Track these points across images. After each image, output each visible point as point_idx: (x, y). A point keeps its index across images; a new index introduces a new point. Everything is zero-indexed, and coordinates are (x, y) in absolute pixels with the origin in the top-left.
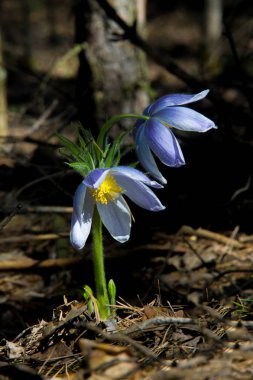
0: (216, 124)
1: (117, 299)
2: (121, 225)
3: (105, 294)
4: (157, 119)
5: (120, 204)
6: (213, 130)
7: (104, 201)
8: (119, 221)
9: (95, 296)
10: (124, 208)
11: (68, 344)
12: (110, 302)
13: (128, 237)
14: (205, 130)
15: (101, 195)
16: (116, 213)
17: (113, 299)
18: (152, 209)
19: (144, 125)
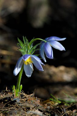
0: (65, 49)
1: (22, 91)
2: (29, 72)
3: (19, 89)
4: (48, 43)
5: (31, 66)
6: (64, 51)
7: (26, 64)
8: (29, 71)
9: (16, 89)
10: (32, 67)
11: (4, 104)
12: (19, 92)
13: (30, 76)
14: (61, 50)
15: (26, 62)
16: (29, 67)
17: (20, 91)
18: (40, 70)
19: (44, 43)
